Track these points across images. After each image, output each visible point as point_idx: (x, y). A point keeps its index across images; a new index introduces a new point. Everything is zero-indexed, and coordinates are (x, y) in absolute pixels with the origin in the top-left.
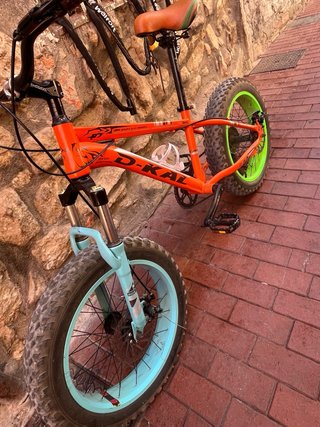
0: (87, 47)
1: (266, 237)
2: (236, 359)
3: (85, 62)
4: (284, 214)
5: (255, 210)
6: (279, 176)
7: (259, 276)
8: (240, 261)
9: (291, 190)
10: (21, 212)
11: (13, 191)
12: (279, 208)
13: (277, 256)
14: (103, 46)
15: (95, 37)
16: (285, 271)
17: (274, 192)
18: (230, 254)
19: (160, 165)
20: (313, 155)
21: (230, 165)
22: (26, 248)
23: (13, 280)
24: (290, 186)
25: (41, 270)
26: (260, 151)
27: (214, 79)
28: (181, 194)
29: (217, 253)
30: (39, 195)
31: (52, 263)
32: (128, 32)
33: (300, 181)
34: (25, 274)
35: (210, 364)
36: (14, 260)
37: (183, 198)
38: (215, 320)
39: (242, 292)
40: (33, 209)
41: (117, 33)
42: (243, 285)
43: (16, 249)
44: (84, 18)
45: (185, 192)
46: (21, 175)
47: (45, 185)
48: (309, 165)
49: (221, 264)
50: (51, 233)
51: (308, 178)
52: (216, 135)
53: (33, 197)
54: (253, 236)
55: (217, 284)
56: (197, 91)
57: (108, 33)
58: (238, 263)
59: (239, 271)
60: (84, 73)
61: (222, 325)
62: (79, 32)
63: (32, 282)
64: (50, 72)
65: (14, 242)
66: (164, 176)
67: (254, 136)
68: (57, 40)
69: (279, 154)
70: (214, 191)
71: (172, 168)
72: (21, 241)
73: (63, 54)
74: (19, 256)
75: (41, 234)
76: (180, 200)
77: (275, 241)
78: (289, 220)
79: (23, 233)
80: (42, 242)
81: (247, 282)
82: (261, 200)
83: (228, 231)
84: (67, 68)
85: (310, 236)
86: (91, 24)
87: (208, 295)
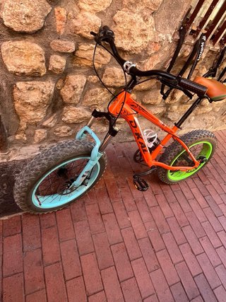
0: (179, 54)
1: (150, 205)
2: (90, 229)
3: (171, 60)
4: (167, 205)
5: (160, 190)
6: (185, 190)
7: (130, 214)
8: (131, 201)
9: (181, 200)
10: (79, 91)
11: (85, 80)
12: (169, 201)
13: (145, 216)
14: (186, 60)
15: (187, 54)
16: (141, 224)
17: (175, 193)
18: (130, 194)
19: (143, 137)
20: (207, 198)
21: (169, 165)
22: (64, 104)
23: (47, 111)
24: (183, 198)
25: (60, 117)
26: (187, 172)
27: (216, 117)
28: (139, 153)
29: (126, 188)
30: (92, 91)
31: (66, 119)
32: (204, 62)
33: (189, 201)
34: (53, 112)
35: (79, 221)
36: (56, 103)
37: (138, 156)
38: (97, 209)
39: (118, 212)
40: (84, 94)
41: (198, 61)
42: (121, 210)
43: (61, 101)
44: (193, 42)
45: (141, 155)
46: (95, 77)
47: (98, 89)
48: (201, 200)
49: (123, 194)
50: (79, 108)
51: (193, 204)
52: (176, 150)
53: (90, 89)
54: (146, 199)
55: (113, 199)
56: (203, 114)
57: (194, 58)
58: (129, 201)
59: (126, 204)
60: (165, 63)
61: (98, 214)
62: (183, 46)
63: (52, 118)
64: (153, 52)
65: (64, 97)
66: (140, 143)
67: (192, 164)
68: (171, 42)
69: (197, 181)
70: (152, 168)
71: (146, 143)
72: (66, 100)
73: (166, 49)
74: (59, 104)
75: (75, 105)
76: (135, 155)
77: (151, 210)
78: (166, 210)
79: (71, 99)
80: (72, 108)
81: (124, 211)
82: (167, 190)
83: (138, 189)
84: (161, 55)
85: (165, 224)
86: (192, 48)
87: (106, 198)
